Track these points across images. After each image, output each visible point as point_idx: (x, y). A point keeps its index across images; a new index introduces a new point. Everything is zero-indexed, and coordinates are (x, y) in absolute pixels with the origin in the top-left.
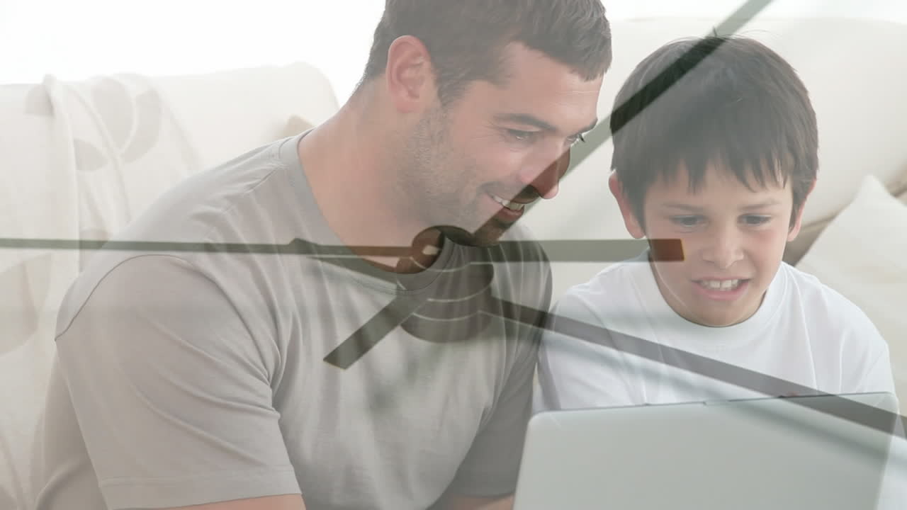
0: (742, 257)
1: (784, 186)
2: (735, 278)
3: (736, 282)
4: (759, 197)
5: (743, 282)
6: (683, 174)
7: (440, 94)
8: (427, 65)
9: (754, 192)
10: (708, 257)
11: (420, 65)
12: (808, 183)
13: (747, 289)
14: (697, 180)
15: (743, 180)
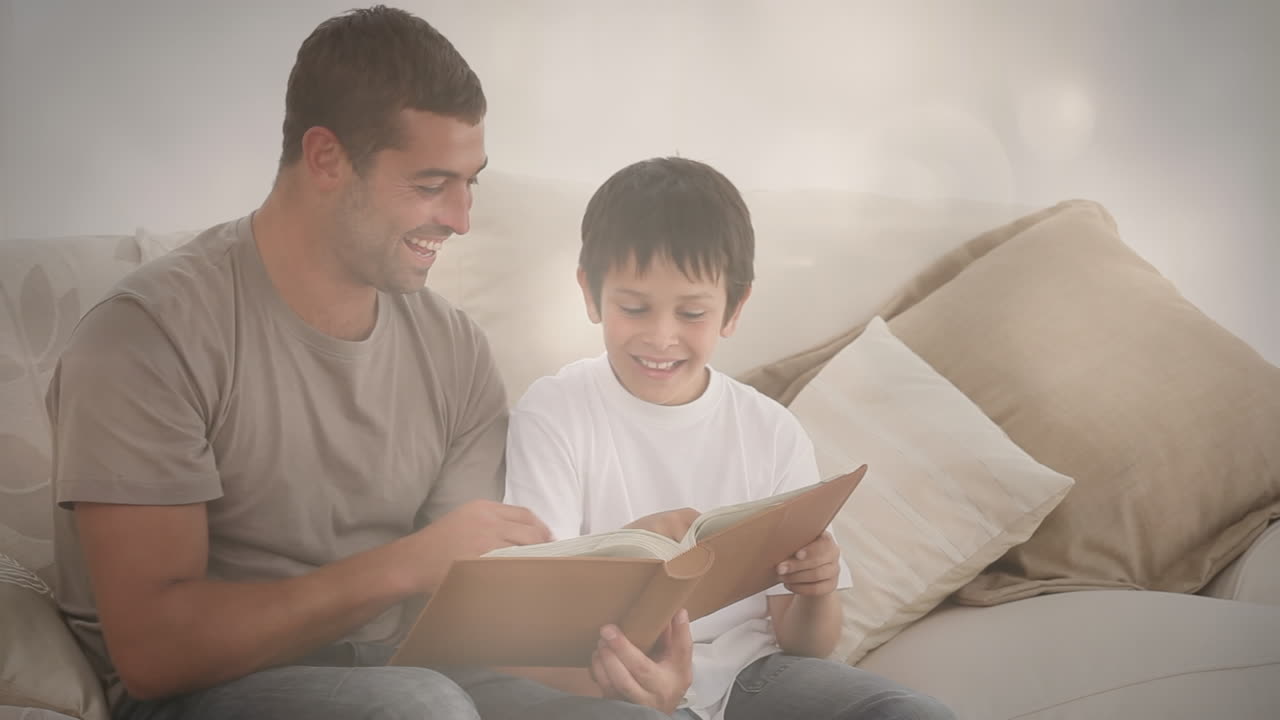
0: (677, 342)
1: (718, 279)
2: (671, 361)
3: (670, 364)
4: (695, 289)
5: (679, 364)
6: (632, 262)
7: (355, 168)
8: (337, 147)
9: (692, 282)
10: (647, 340)
11: (331, 150)
12: (742, 286)
13: (682, 370)
14: (644, 263)
15: (681, 267)
